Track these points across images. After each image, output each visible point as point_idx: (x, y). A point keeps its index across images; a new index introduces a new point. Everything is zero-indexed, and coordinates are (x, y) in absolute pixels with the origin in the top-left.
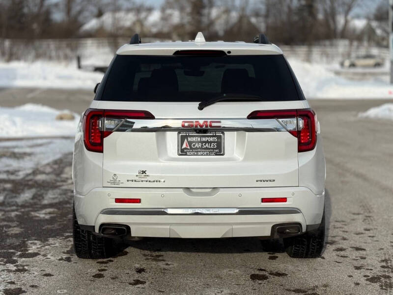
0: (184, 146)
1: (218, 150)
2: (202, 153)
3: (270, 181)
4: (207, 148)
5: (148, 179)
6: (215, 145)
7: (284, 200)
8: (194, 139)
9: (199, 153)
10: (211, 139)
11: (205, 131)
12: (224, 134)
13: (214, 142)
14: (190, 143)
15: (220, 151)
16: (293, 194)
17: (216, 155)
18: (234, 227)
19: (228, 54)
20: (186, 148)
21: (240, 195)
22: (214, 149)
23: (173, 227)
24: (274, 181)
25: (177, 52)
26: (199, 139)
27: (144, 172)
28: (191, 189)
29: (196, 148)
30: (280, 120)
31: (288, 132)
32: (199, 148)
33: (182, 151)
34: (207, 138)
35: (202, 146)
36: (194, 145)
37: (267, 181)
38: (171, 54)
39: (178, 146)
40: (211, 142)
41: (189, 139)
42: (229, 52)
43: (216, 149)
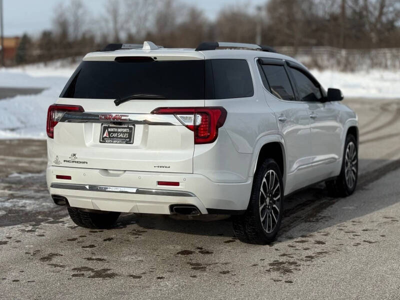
0: (105, 135)
1: (129, 139)
2: (116, 141)
3: (166, 167)
4: (121, 138)
5: (76, 160)
6: (126, 135)
7: (177, 184)
8: (112, 130)
9: (114, 142)
10: (125, 130)
11: (120, 124)
12: (135, 126)
13: (127, 133)
14: (109, 133)
15: (130, 141)
16: (185, 179)
17: (127, 143)
18: (138, 204)
19: (155, 60)
20: (106, 137)
21: (140, 178)
22: (126, 138)
23: (94, 201)
24: (169, 167)
25: (117, 59)
26: (116, 130)
27: (74, 155)
28: (109, 171)
29: (113, 137)
30: (178, 116)
31: (184, 127)
32: (116, 137)
33: (103, 139)
34: (122, 130)
35: (118, 135)
36: (112, 135)
37: (163, 167)
38: (113, 60)
39: (101, 134)
40: (124, 133)
41: (109, 130)
42: (155, 58)
43: (127, 138)
